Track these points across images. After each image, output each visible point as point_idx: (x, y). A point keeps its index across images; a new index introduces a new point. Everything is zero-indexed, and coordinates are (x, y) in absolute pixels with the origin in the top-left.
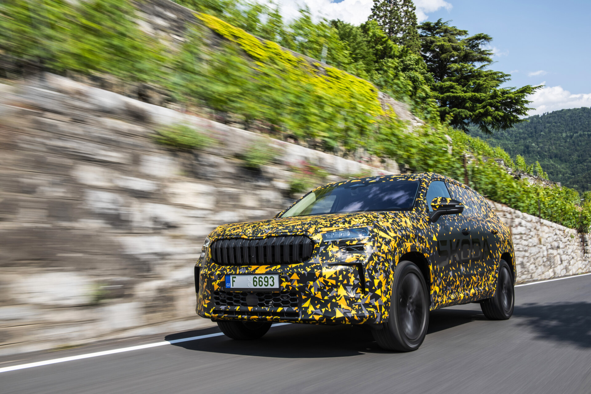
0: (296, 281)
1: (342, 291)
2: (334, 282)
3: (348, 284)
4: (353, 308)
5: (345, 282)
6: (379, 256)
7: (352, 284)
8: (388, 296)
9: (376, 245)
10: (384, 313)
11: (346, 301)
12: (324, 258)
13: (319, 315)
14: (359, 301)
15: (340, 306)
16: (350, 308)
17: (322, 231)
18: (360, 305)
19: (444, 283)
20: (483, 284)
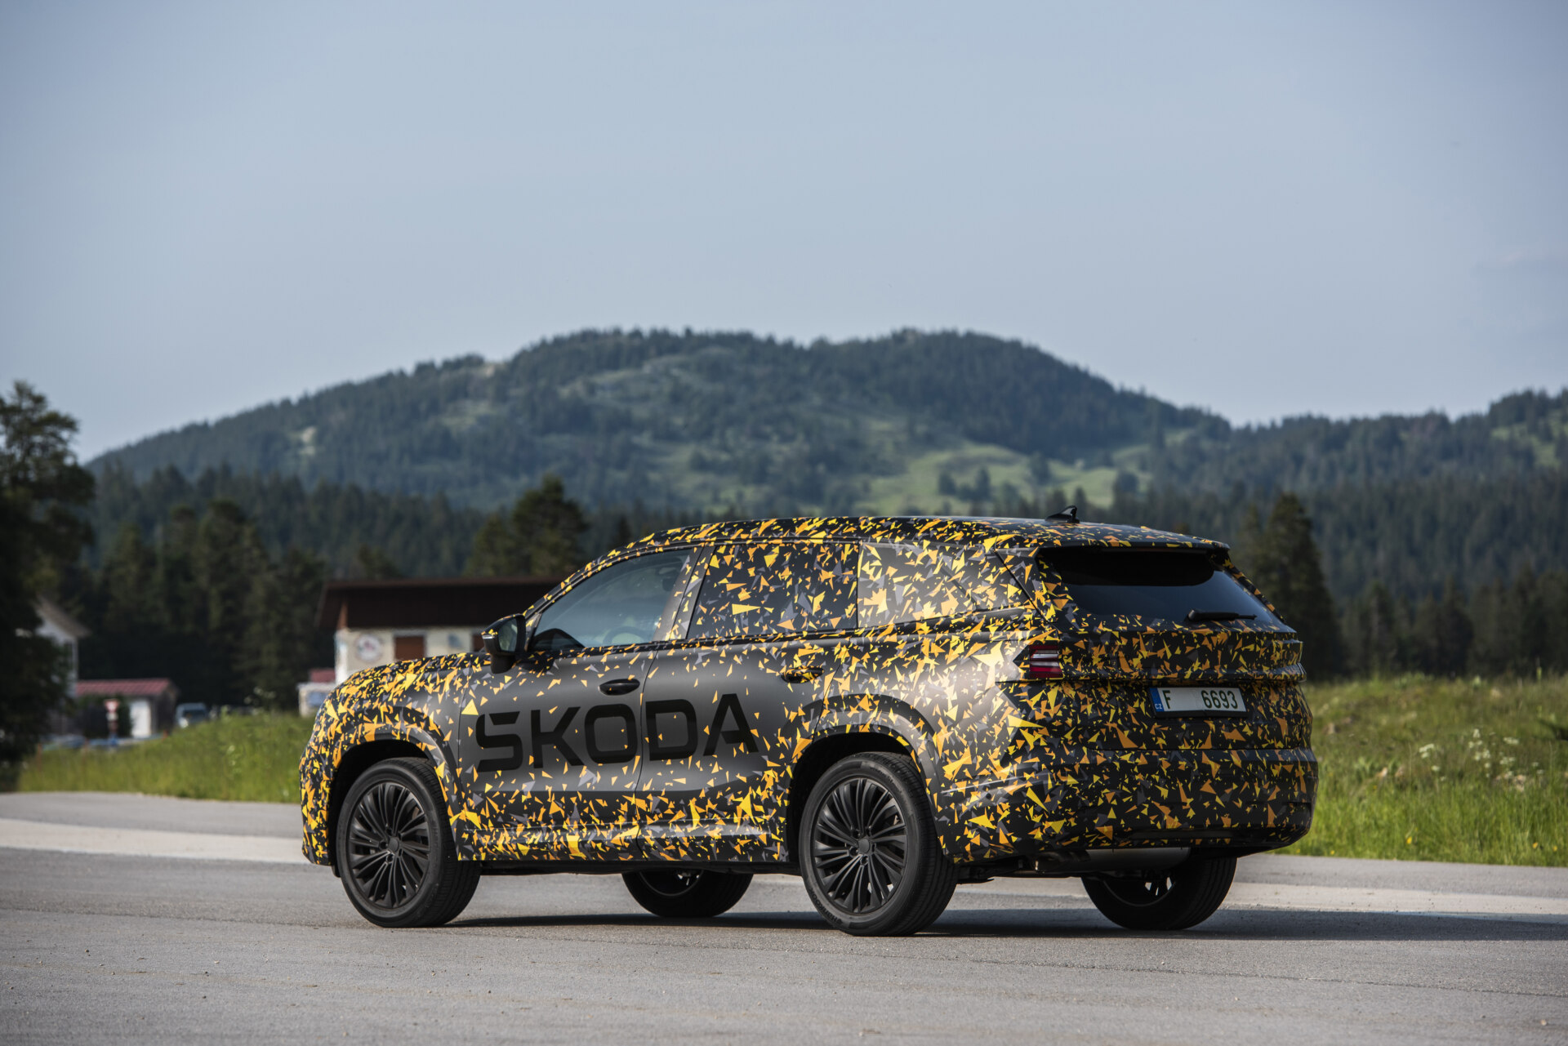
19: (495, 806)
20: (696, 819)
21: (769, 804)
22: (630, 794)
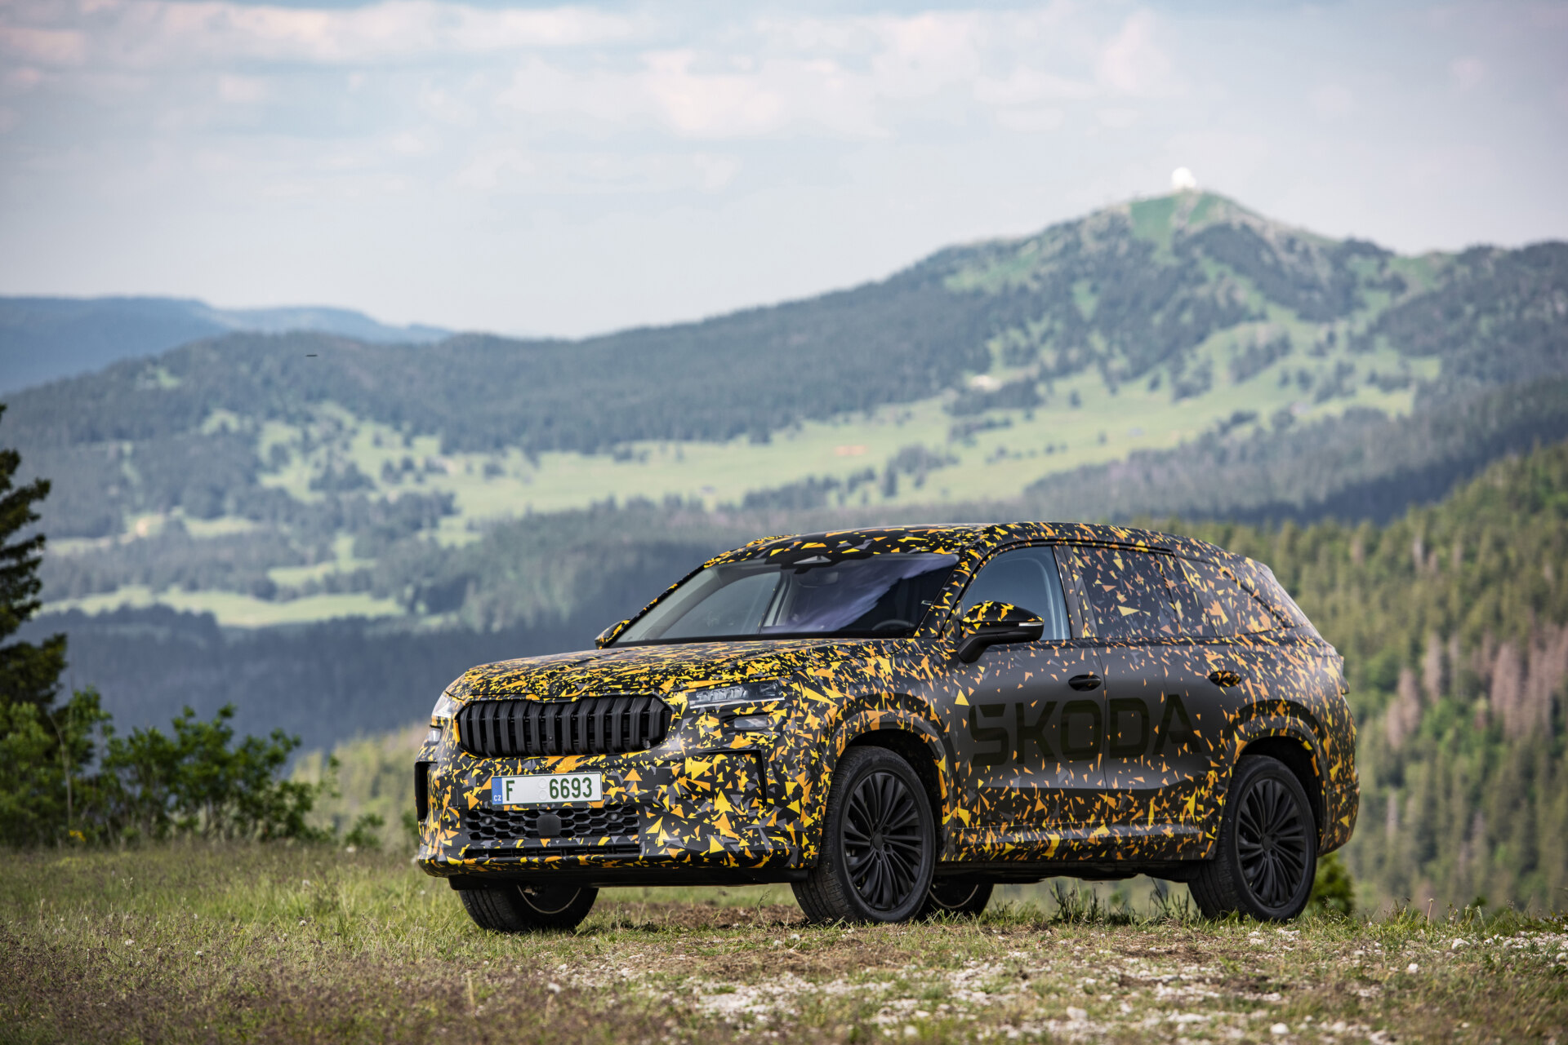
0: (635, 785)
1: (722, 804)
2: (707, 786)
3: (735, 791)
4: (743, 836)
5: (729, 786)
6: (797, 737)
7: (743, 790)
8: (815, 815)
9: (793, 715)
10: (807, 848)
11: (730, 822)
12: (690, 740)
13: (678, 848)
14: (756, 822)
15: (718, 831)
16: (737, 836)
17: (687, 688)
18: (756, 831)
19: (987, 803)
20: (1151, 818)
21: (1210, 803)
22: (1103, 791)
